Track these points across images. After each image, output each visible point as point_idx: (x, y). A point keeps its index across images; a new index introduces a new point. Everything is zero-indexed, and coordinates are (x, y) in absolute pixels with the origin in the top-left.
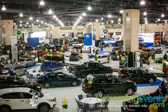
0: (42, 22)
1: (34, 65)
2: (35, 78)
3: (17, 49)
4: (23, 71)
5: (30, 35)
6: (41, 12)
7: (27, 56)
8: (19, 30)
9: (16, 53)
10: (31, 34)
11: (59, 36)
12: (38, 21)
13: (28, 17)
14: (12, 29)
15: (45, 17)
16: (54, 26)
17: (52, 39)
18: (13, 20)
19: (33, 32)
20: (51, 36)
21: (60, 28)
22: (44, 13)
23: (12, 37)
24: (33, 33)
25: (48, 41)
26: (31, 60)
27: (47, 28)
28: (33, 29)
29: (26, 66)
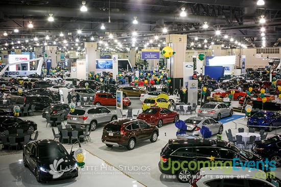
0: (232, 40)
1: (230, 116)
2: (245, 143)
3: (196, 86)
4: (216, 127)
5: (207, 62)
6: (238, 21)
7: (214, 99)
8: (202, 52)
9: (196, 92)
10: (210, 60)
11: (255, 65)
12: (226, 37)
13: (213, 30)
14: (185, 50)
15: (240, 31)
16: (246, 47)
17: (245, 70)
18: (186, 35)
19: (213, 55)
20: (244, 63)
21: (257, 50)
22: (244, 23)
23: (185, 64)
24: (213, 57)
25: (238, 73)
26: (225, 106)
27: (234, 50)
28: (213, 50)
29: (218, 118)
